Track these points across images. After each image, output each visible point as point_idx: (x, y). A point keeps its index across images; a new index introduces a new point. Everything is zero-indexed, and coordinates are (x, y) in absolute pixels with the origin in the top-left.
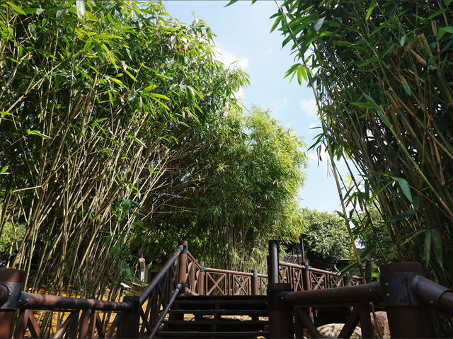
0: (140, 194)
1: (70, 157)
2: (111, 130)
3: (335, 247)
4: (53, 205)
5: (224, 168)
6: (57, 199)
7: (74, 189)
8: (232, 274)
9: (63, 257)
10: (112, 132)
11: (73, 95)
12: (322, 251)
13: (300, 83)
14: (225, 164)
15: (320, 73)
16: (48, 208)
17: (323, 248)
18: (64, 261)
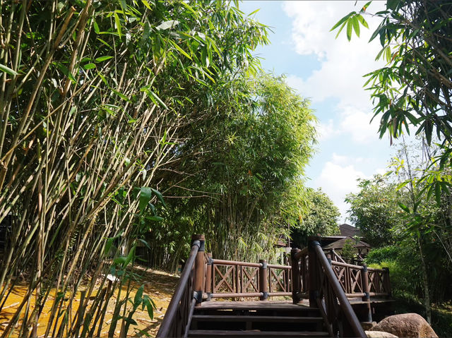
0: (145, 172)
1: (50, 114)
2: (114, 77)
3: (319, 225)
4: (22, 190)
5: (234, 141)
6: (29, 180)
7: (58, 165)
8: (241, 265)
9: (39, 274)
10: (115, 80)
11: (57, 11)
12: (307, 229)
13: (349, 38)
14: (236, 135)
15: (385, 23)
16: (14, 196)
17: (308, 225)
18: (39, 280)
